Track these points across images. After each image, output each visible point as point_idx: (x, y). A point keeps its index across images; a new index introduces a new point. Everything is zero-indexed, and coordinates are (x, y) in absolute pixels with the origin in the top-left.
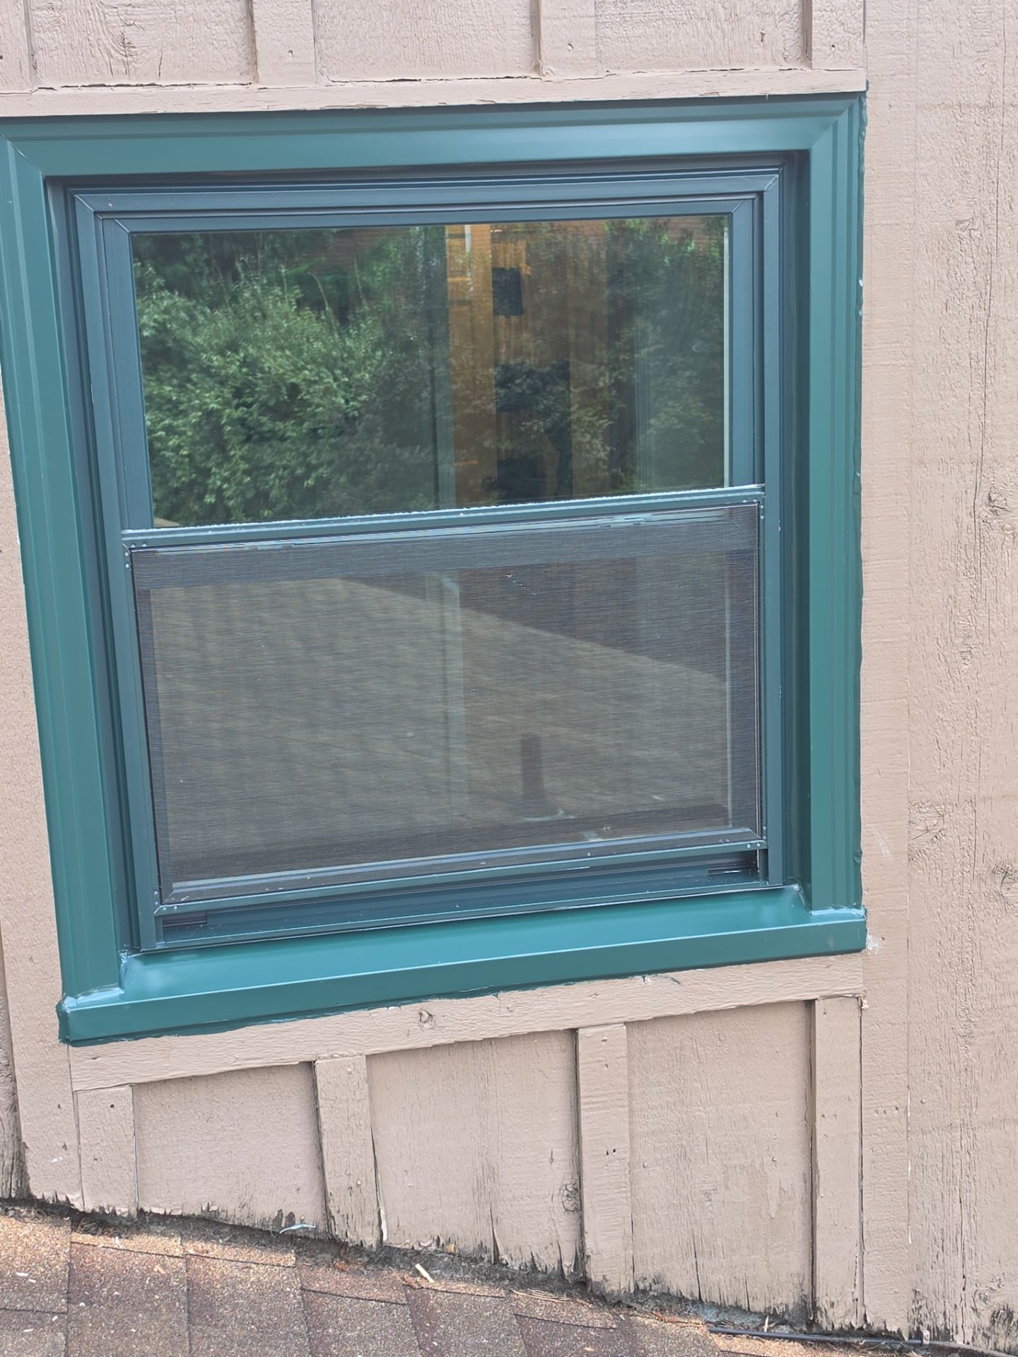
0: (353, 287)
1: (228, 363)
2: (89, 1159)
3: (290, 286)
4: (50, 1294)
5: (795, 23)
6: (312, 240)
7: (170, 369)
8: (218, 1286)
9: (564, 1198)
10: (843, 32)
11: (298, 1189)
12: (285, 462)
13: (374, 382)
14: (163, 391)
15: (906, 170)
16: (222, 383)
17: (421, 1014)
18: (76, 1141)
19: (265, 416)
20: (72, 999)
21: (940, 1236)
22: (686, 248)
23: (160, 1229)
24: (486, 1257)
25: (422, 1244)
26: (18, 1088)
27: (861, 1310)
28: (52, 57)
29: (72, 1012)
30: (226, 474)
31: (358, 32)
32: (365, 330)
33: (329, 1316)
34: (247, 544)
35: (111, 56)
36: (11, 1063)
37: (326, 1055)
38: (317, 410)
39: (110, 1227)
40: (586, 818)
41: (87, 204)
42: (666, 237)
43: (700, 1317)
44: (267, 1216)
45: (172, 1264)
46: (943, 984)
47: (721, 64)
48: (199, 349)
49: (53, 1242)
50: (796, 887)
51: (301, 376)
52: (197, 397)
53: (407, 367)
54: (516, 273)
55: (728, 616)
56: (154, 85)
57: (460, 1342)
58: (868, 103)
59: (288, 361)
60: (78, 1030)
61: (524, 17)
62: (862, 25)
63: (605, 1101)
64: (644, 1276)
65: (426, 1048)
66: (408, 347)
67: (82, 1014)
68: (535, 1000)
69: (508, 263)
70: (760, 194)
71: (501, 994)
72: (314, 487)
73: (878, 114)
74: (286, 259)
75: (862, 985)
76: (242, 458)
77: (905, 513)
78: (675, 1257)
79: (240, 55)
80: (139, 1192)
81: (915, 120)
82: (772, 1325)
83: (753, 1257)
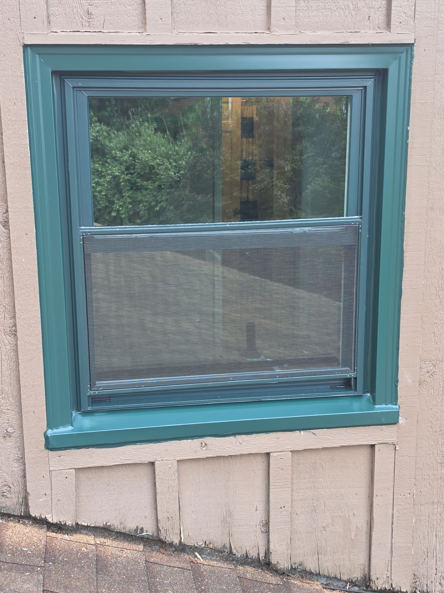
0: (179, 124)
1: (124, 155)
2: (55, 500)
3: (152, 122)
4: (37, 558)
5: (384, 12)
6: (163, 102)
7: (99, 157)
8: (110, 558)
9: (261, 527)
10: (405, 17)
11: (146, 517)
12: (147, 199)
13: (187, 166)
14: (95, 166)
15: (431, 79)
16: (121, 164)
17: (202, 444)
18: (50, 492)
19: (139, 179)
20: (51, 430)
21: (426, 551)
22: (326, 111)
23: (85, 532)
24: (226, 551)
25: (198, 544)
26: (26, 468)
27: (390, 582)
28: (57, 18)
29: (51, 436)
30: (121, 203)
31: (190, 11)
32: (184, 143)
33: (157, 573)
34: (133, 235)
35: (82, 18)
36: (23, 457)
37: (160, 459)
38: (162, 177)
39: (64, 530)
40: (277, 361)
41: (70, 83)
42: (317, 106)
43: (319, 581)
44: (131, 528)
45: (90, 547)
46: (432, 440)
47: (350, 29)
48: (112, 148)
49: (39, 535)
50: (369, 395)
51: (155, 162)
52: (110, 169)
53: (202, 159)
54: (252, 119)
55: (343, 274)
56: (101, 32)
57: (214, 587)
58: (415, 48)
59: (150, 155)
60: (53, 444)
61: (264, 6)
62: (413, 14)
63: (281, 485)
64: (295, 562)
65: (203, 458)
66: (202, 150)
67: (55, 437)
68: (252, 440)
69: (248, 115)
70: (365, 88)
71: (237, 436)
72: (159, 210)
73: (419, 53)
74: (150, 111)
75: (396, 439)
76: (129, 197)
77: (424, 231)
78: (309, 555)
79: (139, 20)
80: (77, 516)
81: (436, 57)
82: (350, 586)
83: (343, 556)
